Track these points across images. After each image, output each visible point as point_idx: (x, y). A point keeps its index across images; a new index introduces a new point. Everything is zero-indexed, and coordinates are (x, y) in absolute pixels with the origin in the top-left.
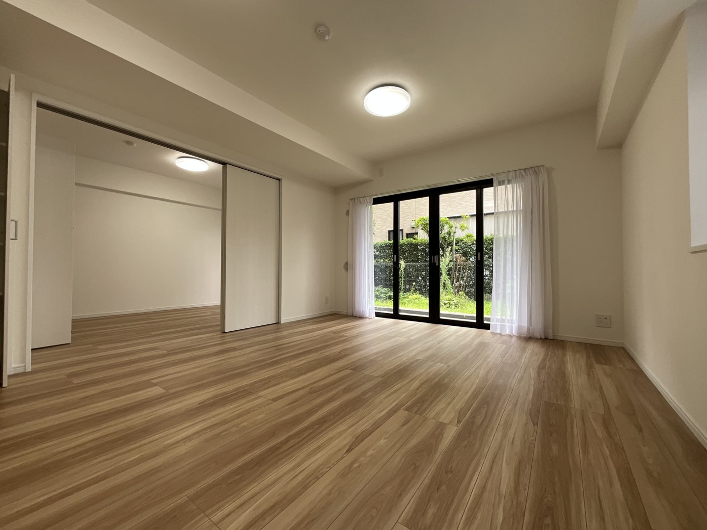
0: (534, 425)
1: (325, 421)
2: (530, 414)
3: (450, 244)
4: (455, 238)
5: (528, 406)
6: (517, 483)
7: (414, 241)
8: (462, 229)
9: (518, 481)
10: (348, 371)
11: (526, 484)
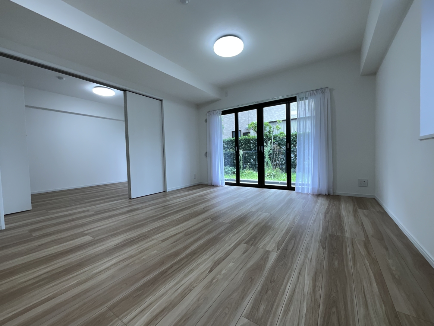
0: (323, 248)
1: (195, 253)
2: (321, 242)
3: (270, 139)
4: (273, 135)
5: (320, 237)
6: (314, 286)
7: (248, 137)
8: (278, 129)
9: (315, 285)
10: (209, 220)
11: (320, 287)
